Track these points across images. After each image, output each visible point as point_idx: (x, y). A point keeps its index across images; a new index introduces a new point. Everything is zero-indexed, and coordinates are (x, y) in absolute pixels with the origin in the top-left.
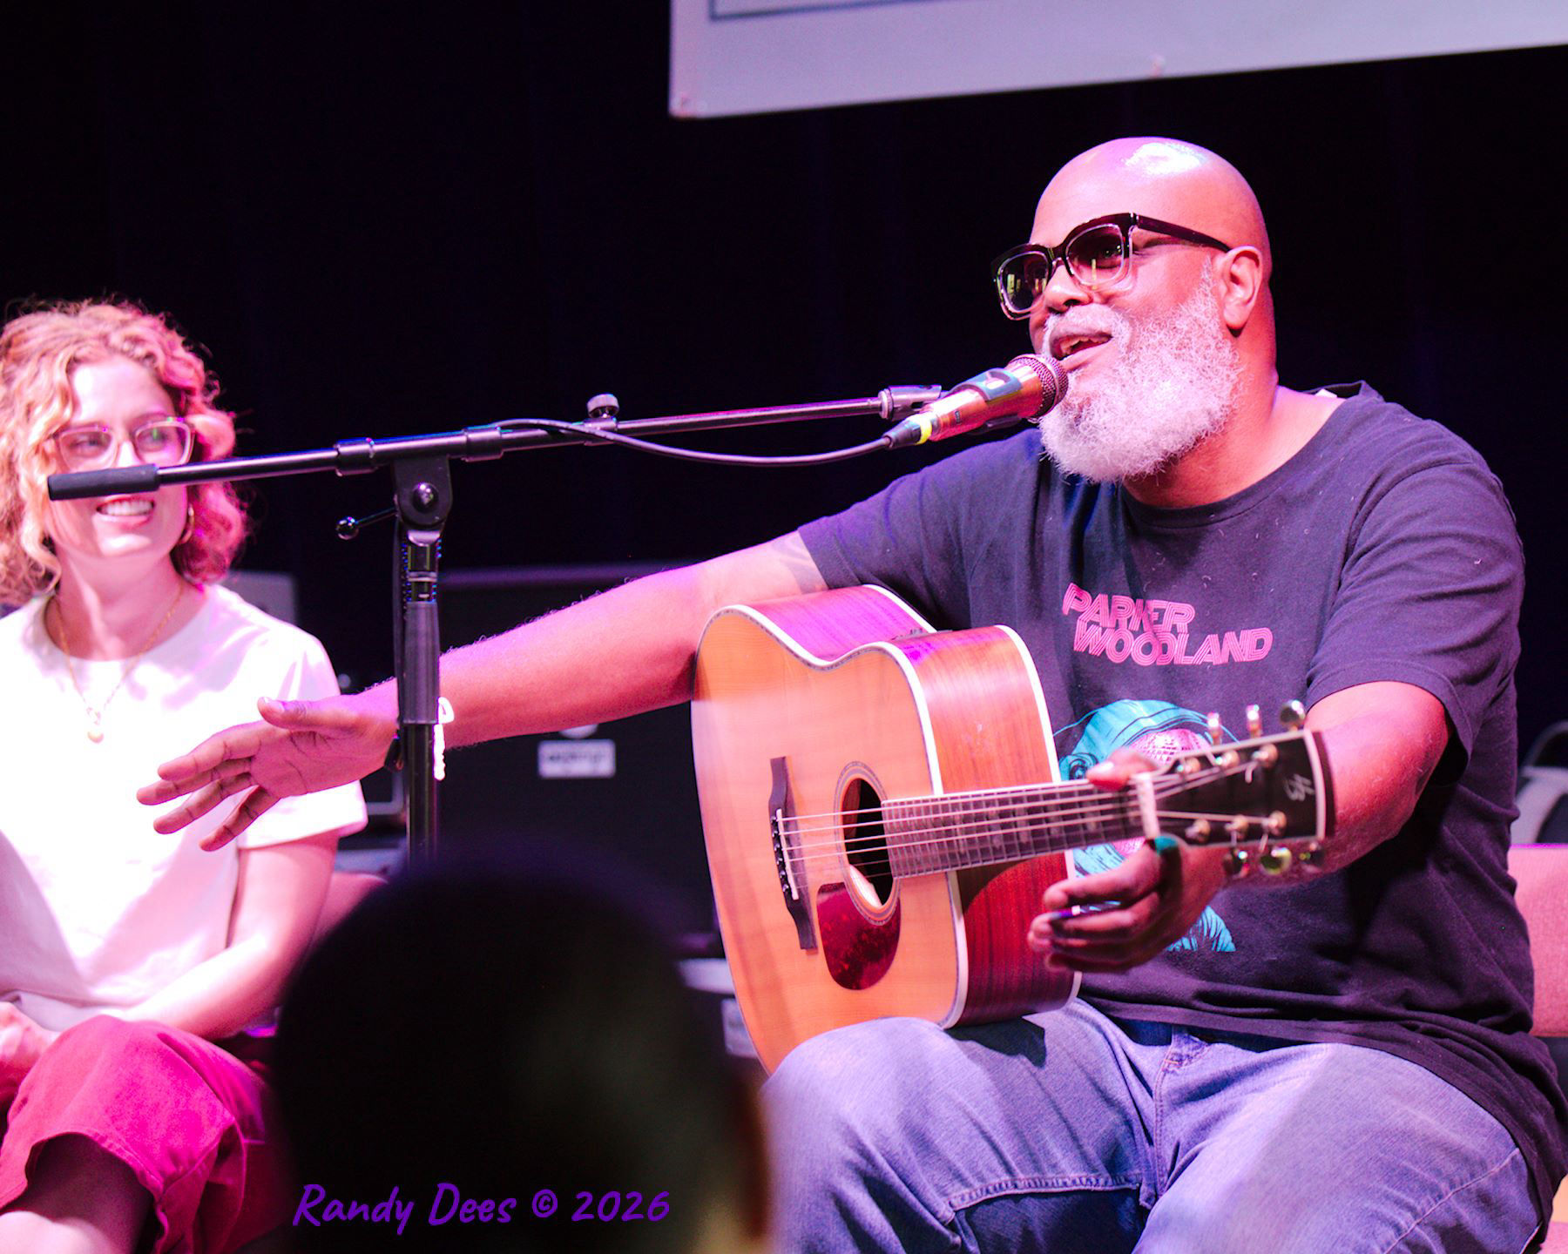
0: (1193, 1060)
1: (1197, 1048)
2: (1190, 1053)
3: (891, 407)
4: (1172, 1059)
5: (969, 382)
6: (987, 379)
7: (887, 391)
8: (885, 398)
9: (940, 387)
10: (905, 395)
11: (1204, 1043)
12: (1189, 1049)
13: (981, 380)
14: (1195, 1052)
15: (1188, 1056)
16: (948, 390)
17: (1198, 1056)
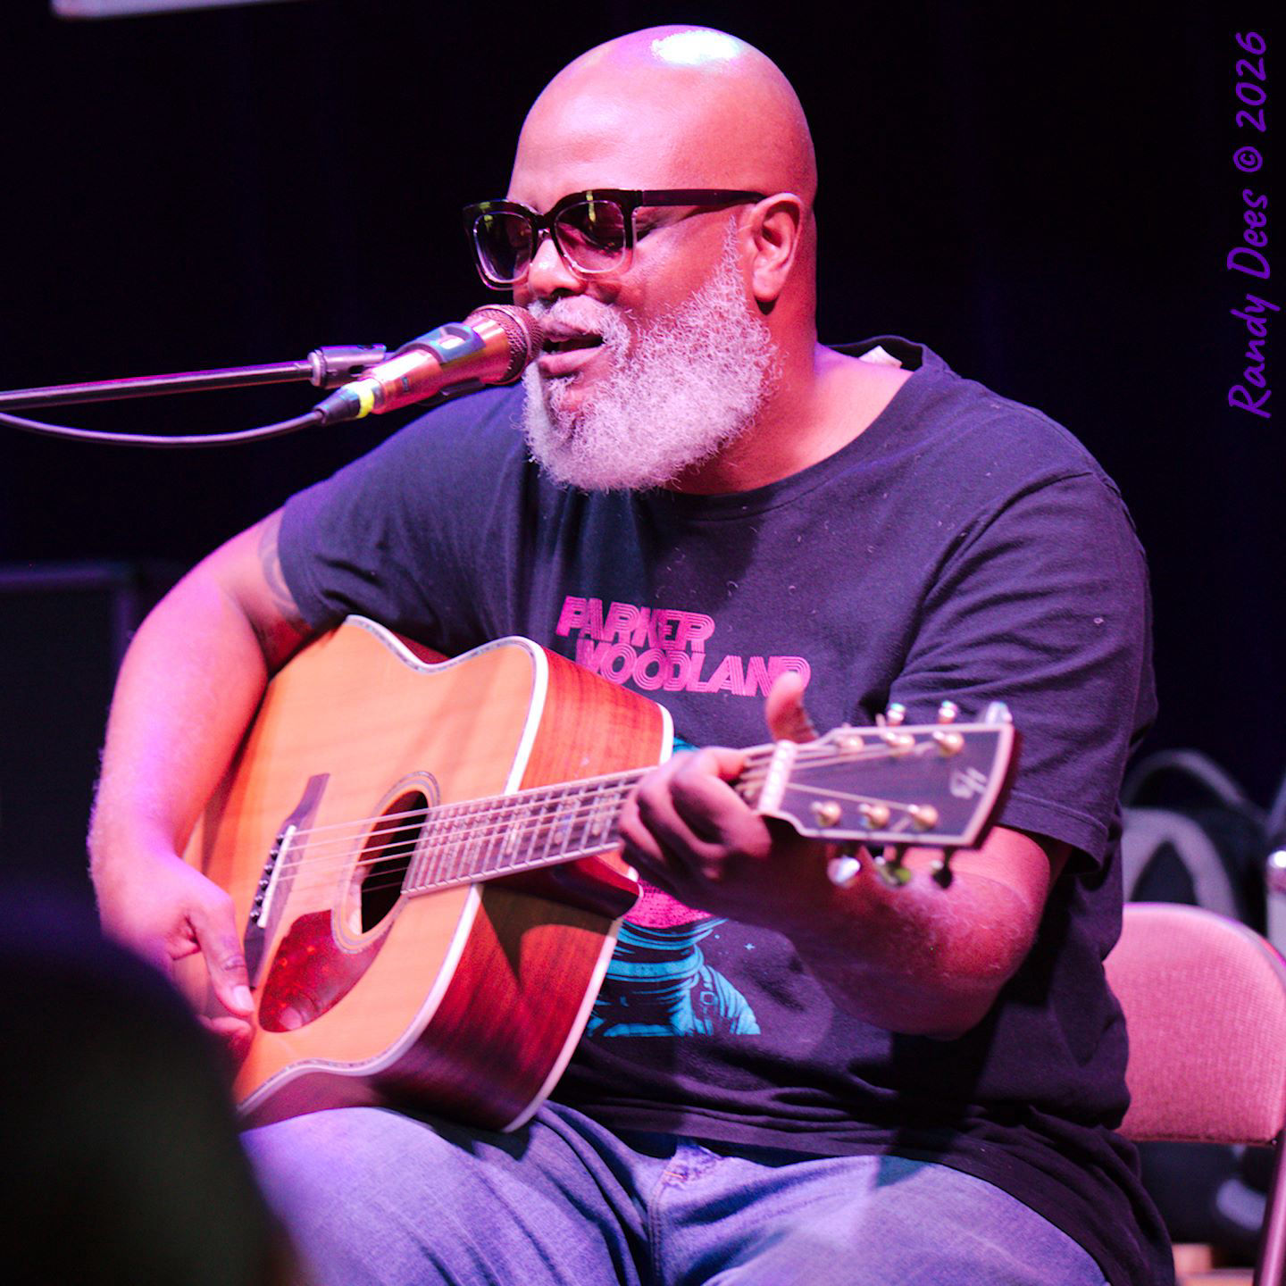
0: (702, 1175)
1: (707, 1161)
2: (699, 1167)
4: (675, 1173)
11: (716, 1156)
12: (697, 1162)
14: (704, 1166)
15: (696, 1170)
17: (708, 1170)
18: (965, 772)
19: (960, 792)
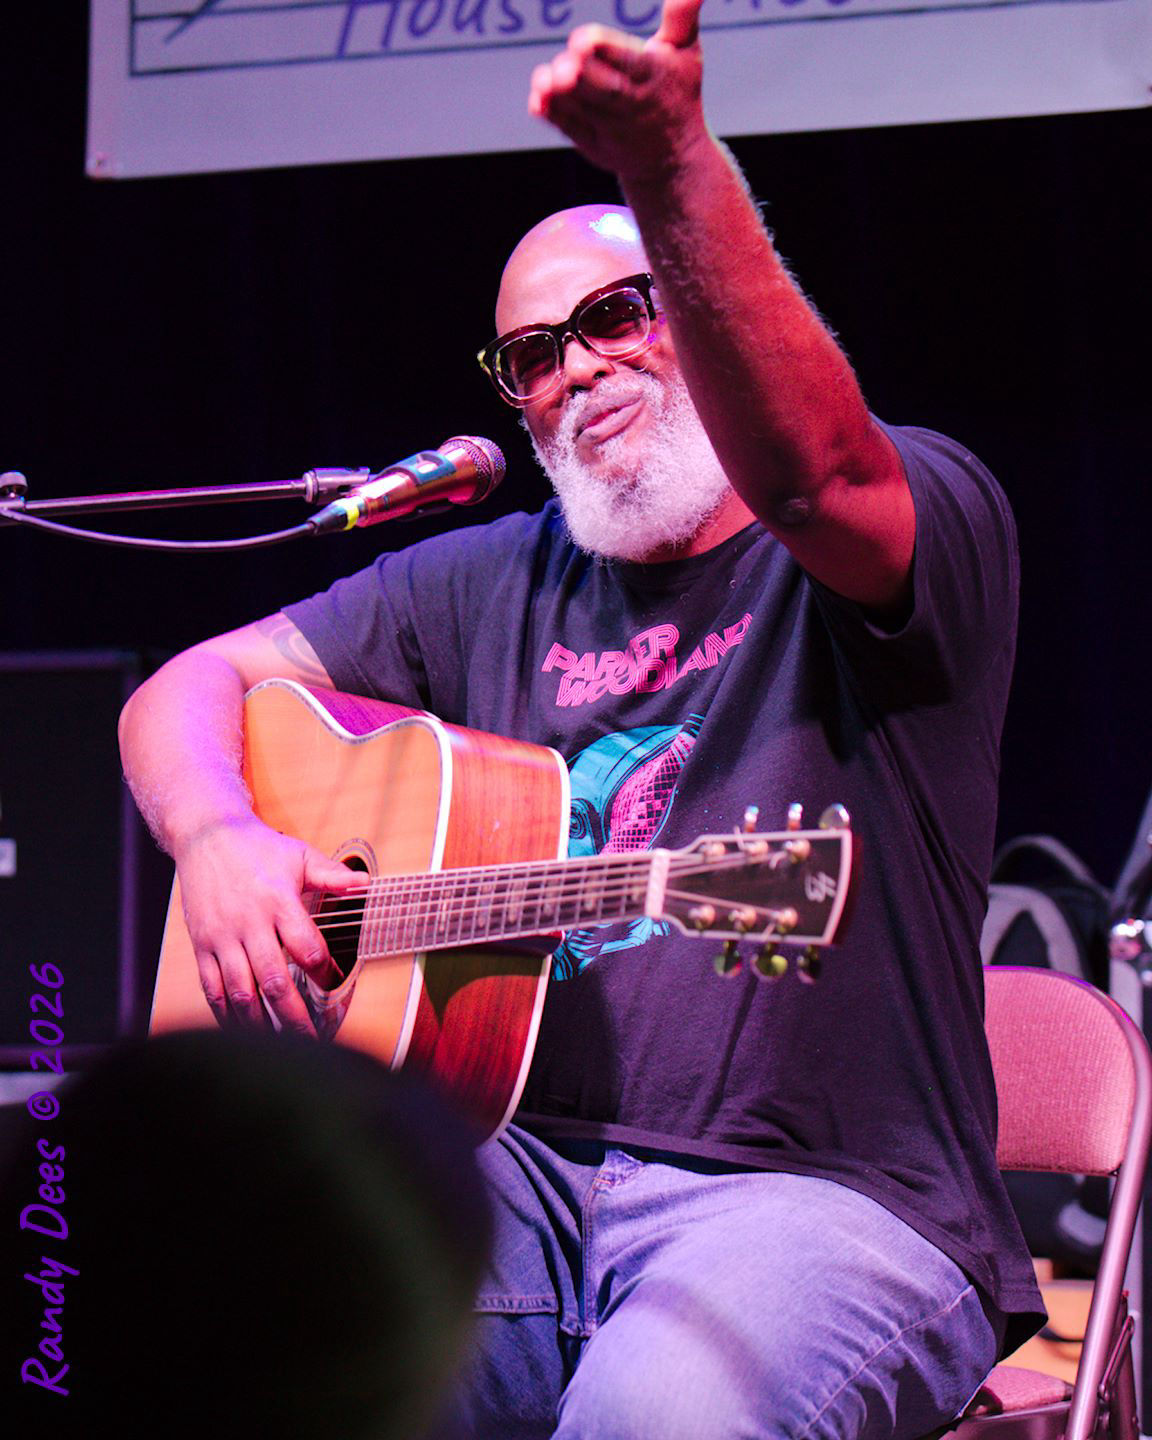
0: (626, 1181)
1: (631, 1168)
2: (624, 1173)
3: (316, 491)
4: (604, 1179)
5: (400, 465)
6: (418, 461)
7: (312, 473)
8: (309, 480)
9: (368, 470)
10: (331, 478)
11: (639, 1162)
12: (623, 1168)
13: (412, 463)
14: (628, 1173)
15: (621, 1176)
16: (377, 473)
17: (632, 1176)
18: (817, 878)
19: (816, 895)
